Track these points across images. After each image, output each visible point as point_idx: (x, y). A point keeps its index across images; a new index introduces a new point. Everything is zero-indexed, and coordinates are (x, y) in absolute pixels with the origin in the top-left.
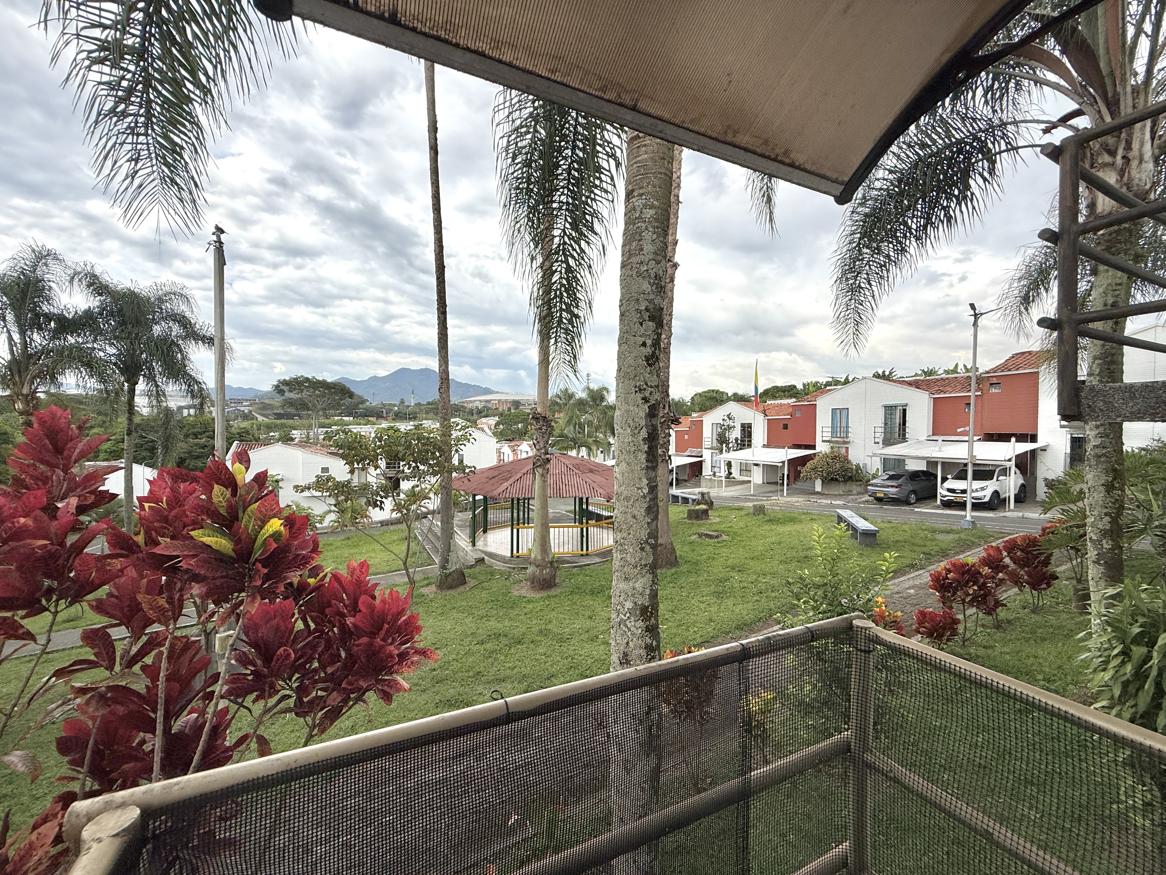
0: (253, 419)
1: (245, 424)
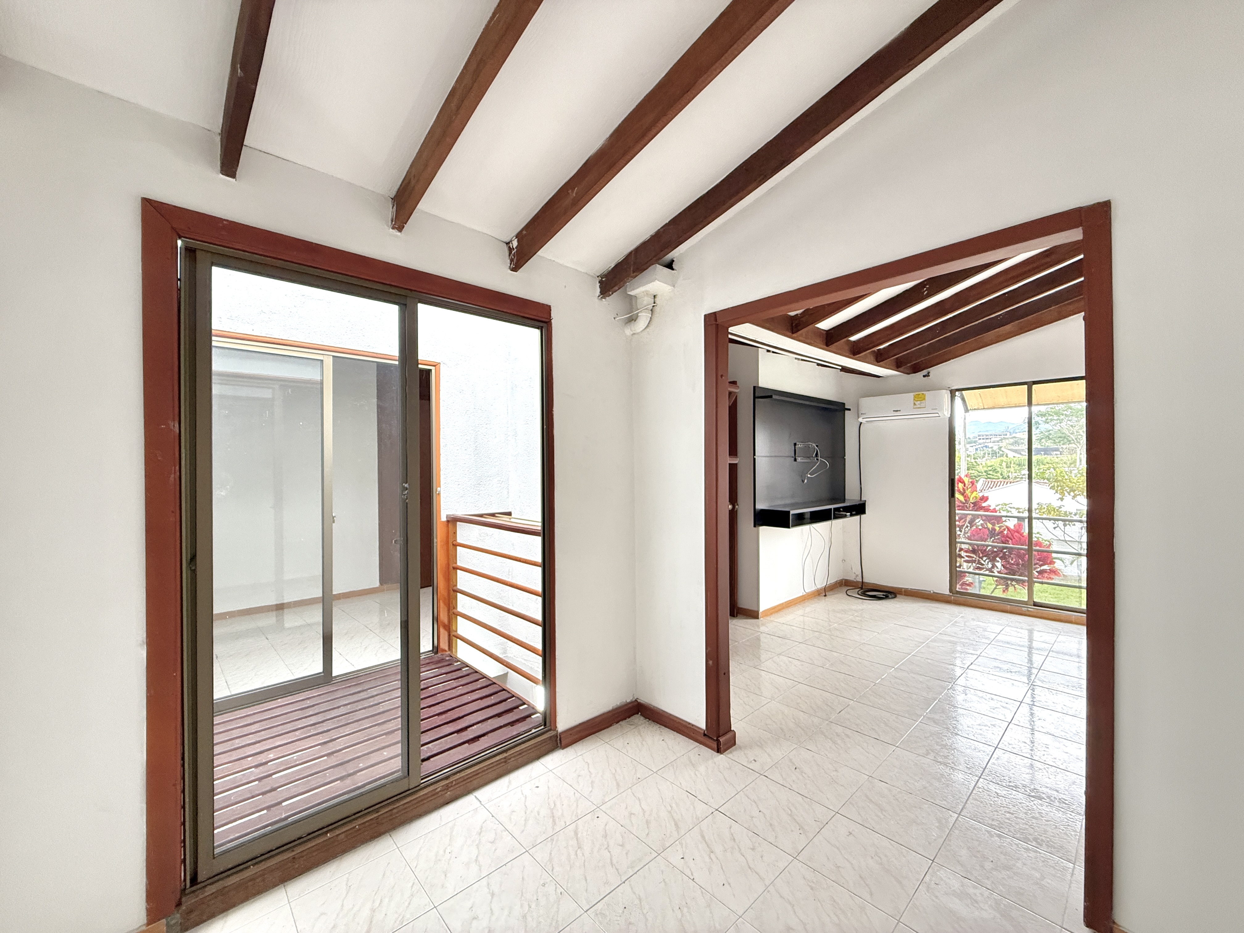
0: (1002, 455)
1: (994, 462)
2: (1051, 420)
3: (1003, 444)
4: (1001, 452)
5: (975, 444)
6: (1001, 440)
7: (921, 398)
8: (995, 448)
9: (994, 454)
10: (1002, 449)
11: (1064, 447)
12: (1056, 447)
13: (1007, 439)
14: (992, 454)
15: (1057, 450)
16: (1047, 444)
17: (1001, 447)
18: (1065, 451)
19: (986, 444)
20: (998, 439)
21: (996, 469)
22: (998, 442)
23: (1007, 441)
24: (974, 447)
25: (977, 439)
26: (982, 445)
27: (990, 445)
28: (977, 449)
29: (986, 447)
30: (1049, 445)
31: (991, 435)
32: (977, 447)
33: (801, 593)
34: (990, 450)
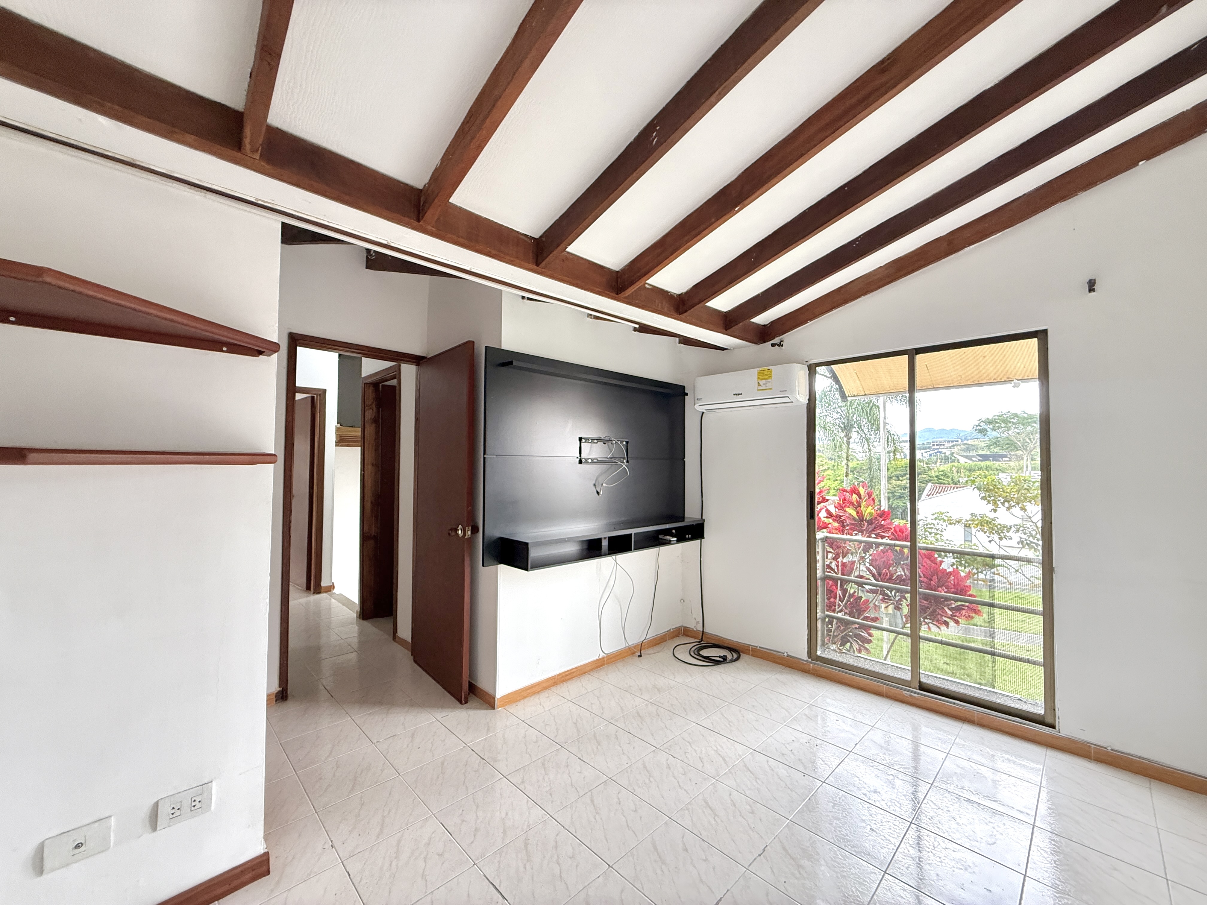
1: (946, 467)
2: (999, 427)
3: (955, 450)
4: (953, 458)
5: (929, 450)
6: (953, 446)
7: (766, 375)
8: (948, 453)
9: (947, 459)
10: (954, 455)
11: (1012, 453)
12: (1005, 453)
13: (959, 445)
14: (945, 459)
15: (1006, 456)
16: (996, 450)
17: (953, 453)
18: (1013, 457)
19: (940, 450)
20: (950, 445)
21: (946, 474)
22: (950, 448)
23: (959, 447)
24: (929, 453)
25: (931, 445)
26: (936, 451)
27: (944, 451)
28: (931, 455)
29: (940, 452)
30: (998, 451)
31: (945, 441)
32: (931, 452)
33: (595, 655)
34: (943, 455)
